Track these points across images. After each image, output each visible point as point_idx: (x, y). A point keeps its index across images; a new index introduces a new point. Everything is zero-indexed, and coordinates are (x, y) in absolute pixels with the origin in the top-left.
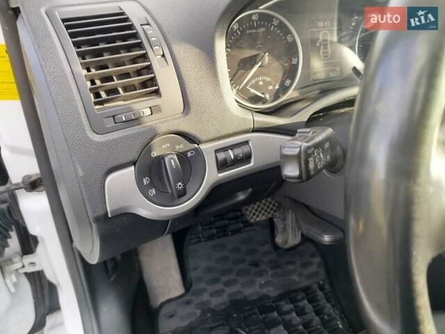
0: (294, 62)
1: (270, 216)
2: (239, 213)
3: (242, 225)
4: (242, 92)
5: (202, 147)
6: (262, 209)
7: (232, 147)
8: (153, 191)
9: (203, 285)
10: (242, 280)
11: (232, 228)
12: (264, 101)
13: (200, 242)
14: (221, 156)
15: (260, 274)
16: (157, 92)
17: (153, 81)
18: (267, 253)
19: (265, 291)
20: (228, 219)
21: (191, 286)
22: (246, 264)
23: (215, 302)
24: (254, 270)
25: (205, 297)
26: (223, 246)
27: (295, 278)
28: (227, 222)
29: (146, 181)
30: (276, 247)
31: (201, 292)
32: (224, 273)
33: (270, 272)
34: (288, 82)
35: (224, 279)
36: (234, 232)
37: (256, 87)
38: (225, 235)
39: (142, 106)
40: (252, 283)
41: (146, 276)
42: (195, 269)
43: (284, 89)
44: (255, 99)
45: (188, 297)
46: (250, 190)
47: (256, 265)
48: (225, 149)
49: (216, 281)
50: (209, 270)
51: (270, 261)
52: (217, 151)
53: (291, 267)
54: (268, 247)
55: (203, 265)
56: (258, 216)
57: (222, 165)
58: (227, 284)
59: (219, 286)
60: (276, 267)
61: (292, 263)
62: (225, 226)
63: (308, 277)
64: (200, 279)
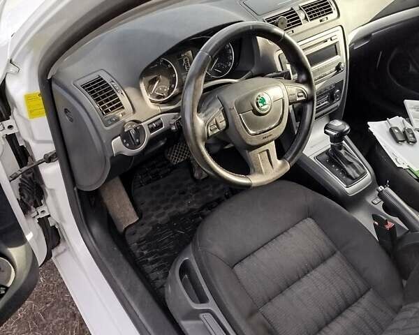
0: (174, 76)
1: (186, 158)
2: (165, 162)
3: (169, 170)
4: (153, 95)
5: (142, 124)
6: (180, 154)
7: (154, 122)
8: (128, 145)
9: (150, 213)
10: (175, 204)
11: (162, 173)
12: (164, 97)
13: (142, 186)
14: (150, 126)
15: (187, 198)
16: (123, 108)
17: (121, 104)
18: (190, 184)
19: (191, 207)
20: (159, 167)
21: (142, 215)
22: (177, 193)
23: (160, 220)
24: (183, 196)
25: (153, 218)
26: (158, 187)
27: (210, 195)
28: (158, 170)
29: (125, 141)
30: (195, 180)
31: (150, 216)
32: (162, 202)
33: (193, 196)
34: (173, 85)
35: (163, 206)
36: (164, 176)
37: (159, 91)
38: (159, 178)
39: (119, 114)
40: (182, 204)
41: (111, 213)
42: (142, 204)
43: (171, 89)
44: (159, 97)
45: (141, 221)
46: (166, 139)
47: (184, 193)
48: (151, 123)
49: (158, 208)
50: (152, 203)
51: (193, 189)
52: (148, 125)
53: (207, 189)
54: (190, 181)
55: (148, 200)
56: (178, 160)
57: (152, 130)
58: (167, 208)
59: (161, 211)
60: (197, 191)
61: (208, 186)
62: (157, 172)
63: (218, 193)
64: (147, 210)
